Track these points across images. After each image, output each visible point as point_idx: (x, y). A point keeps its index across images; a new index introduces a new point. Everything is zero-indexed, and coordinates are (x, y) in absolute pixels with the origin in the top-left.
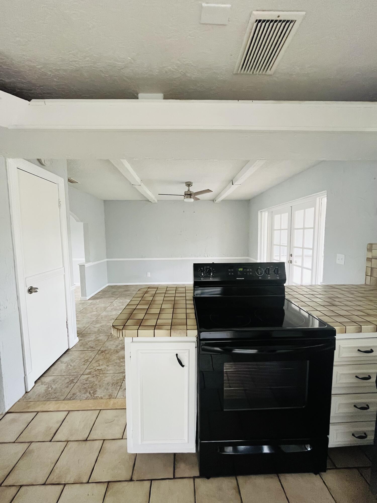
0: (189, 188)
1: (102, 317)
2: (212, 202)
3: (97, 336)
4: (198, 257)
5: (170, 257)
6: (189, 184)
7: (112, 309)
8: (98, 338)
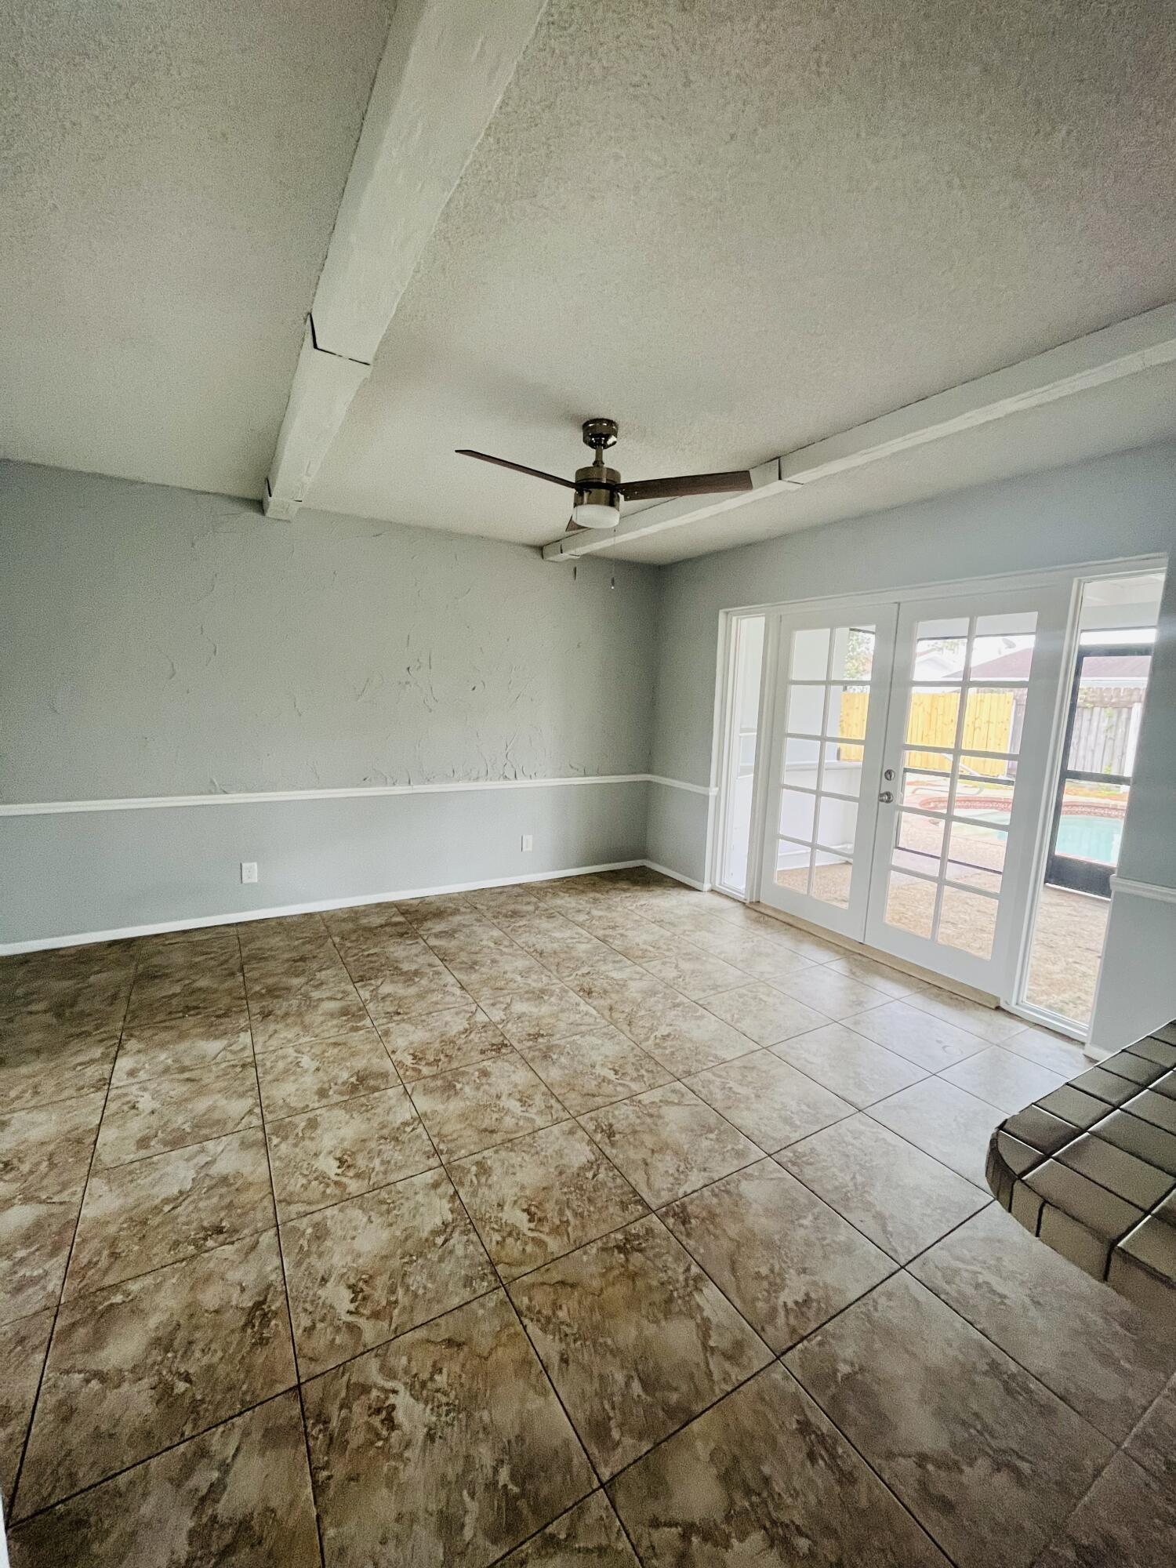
0: (599, 455)
1: (113, 1242)
2: (534, 556)
3: (204, 1477)
4: (477, 779)
5: (358, 786)
6: (598, 433)
7: (143, 1143)
8: (223, 1508)
